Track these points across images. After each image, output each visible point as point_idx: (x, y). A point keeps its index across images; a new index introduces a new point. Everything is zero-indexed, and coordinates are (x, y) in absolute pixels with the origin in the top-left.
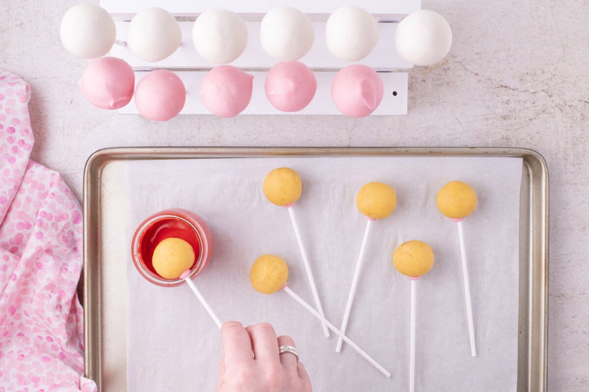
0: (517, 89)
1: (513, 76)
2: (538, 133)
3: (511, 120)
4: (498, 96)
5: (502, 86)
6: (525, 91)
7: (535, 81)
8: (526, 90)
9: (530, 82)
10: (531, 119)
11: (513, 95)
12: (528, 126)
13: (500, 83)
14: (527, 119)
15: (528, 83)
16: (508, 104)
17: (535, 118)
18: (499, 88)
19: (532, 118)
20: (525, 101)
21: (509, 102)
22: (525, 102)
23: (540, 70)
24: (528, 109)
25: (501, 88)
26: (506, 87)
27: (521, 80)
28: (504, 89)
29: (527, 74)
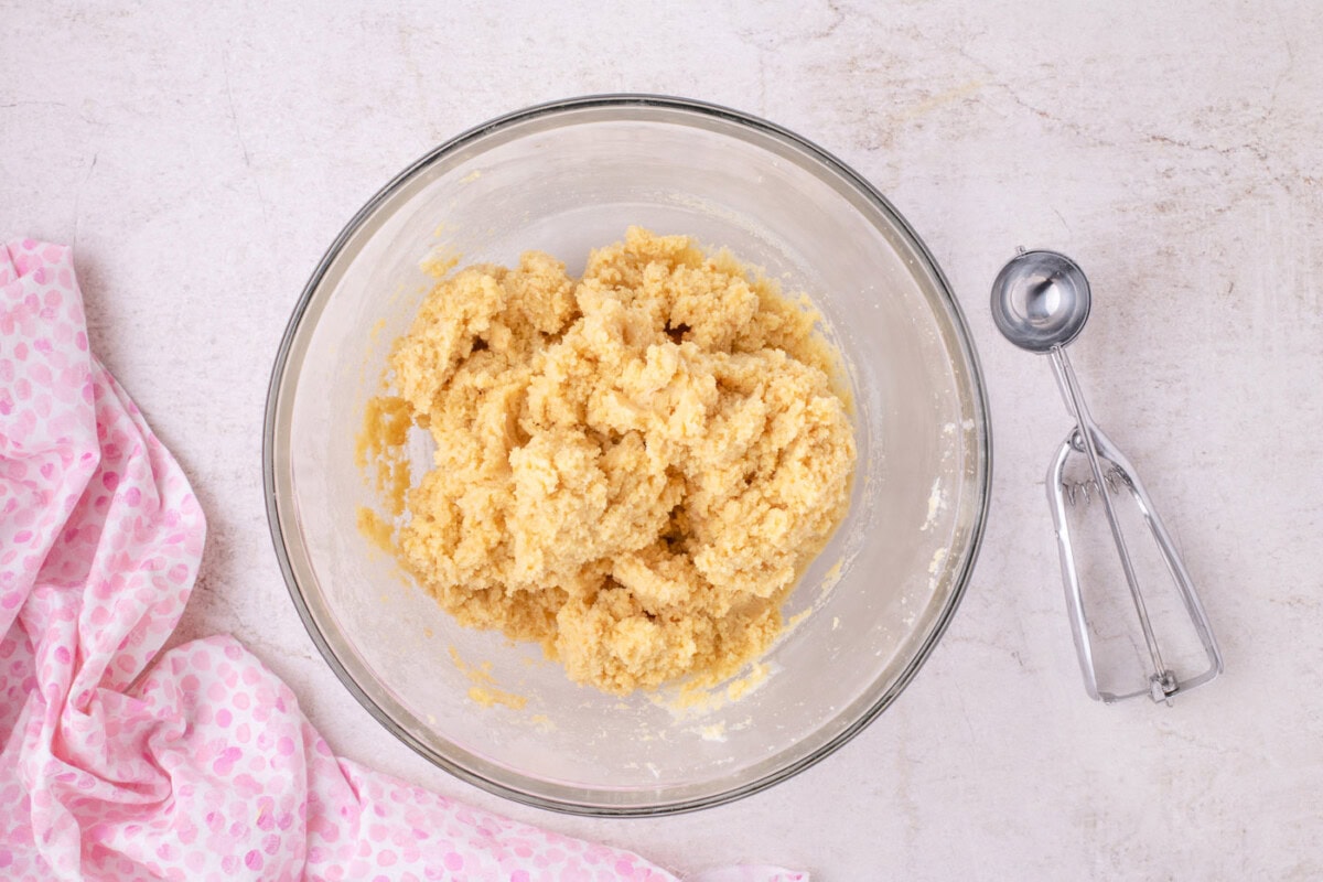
0: (1188, 144)
1: (1179, 114)
2: (1237, 239)
3: (1177, 212)
4: (1146, 160)
5: (1154, 138)
6: (1206, 148)
7: (1228, 124)
8: (1208, 145)
9: (1216, 127)
10: (1220, 210)
11: (1180, 158)
12: (1214, 224)
13: (1149, 132)
14: (1213, 210)
15: (1214, 130)
16: (1169, 177)
17: (1229, 208)
18: (1148, 141)
19: (1222, 206)
20: (1208, 169)
21: (1170, 173)
22: (1207, 172)
23: (1240, 99)
24: (1213, 187)
25: (1152, 142)
26: (1164, 139)
27: (1198, 123)
28: (1161, 142)
29: (1211, 109)
